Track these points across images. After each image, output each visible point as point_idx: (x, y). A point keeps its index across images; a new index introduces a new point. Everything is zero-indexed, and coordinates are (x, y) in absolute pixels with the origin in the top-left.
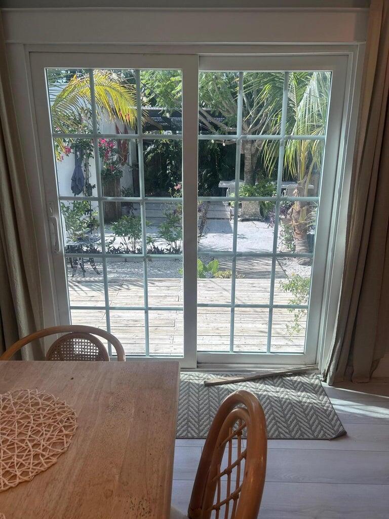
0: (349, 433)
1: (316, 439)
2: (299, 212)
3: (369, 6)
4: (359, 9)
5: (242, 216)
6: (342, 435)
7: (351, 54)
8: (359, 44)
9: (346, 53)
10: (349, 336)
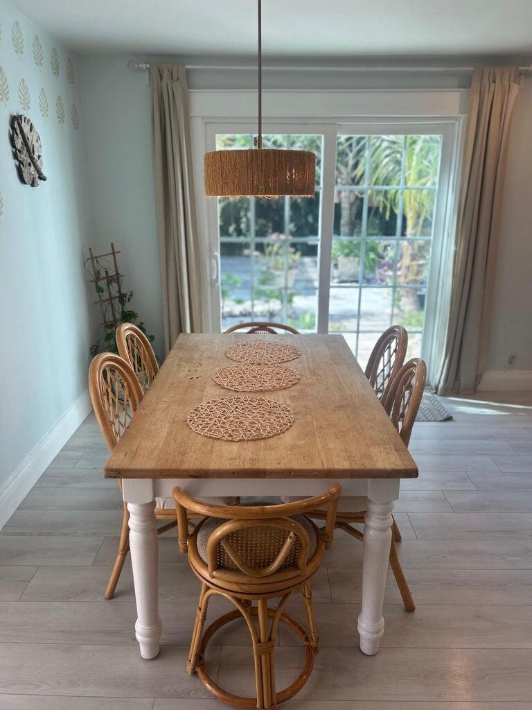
0: (454, 418)
1: (429, 421)
2: (408, 268)
3: (470, 88)
4: (462, 89)
5: (339, 277)
6: (449, 419)
7: (457, 123)
8: (463, 116)
9: (453, 122)
10: (456, 353)
